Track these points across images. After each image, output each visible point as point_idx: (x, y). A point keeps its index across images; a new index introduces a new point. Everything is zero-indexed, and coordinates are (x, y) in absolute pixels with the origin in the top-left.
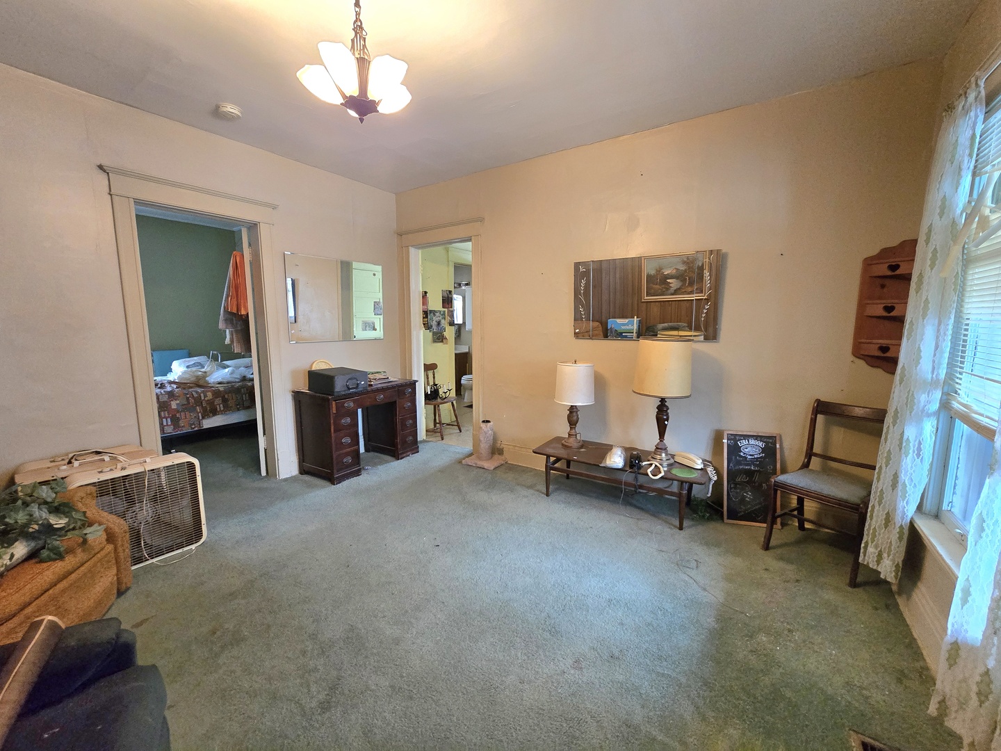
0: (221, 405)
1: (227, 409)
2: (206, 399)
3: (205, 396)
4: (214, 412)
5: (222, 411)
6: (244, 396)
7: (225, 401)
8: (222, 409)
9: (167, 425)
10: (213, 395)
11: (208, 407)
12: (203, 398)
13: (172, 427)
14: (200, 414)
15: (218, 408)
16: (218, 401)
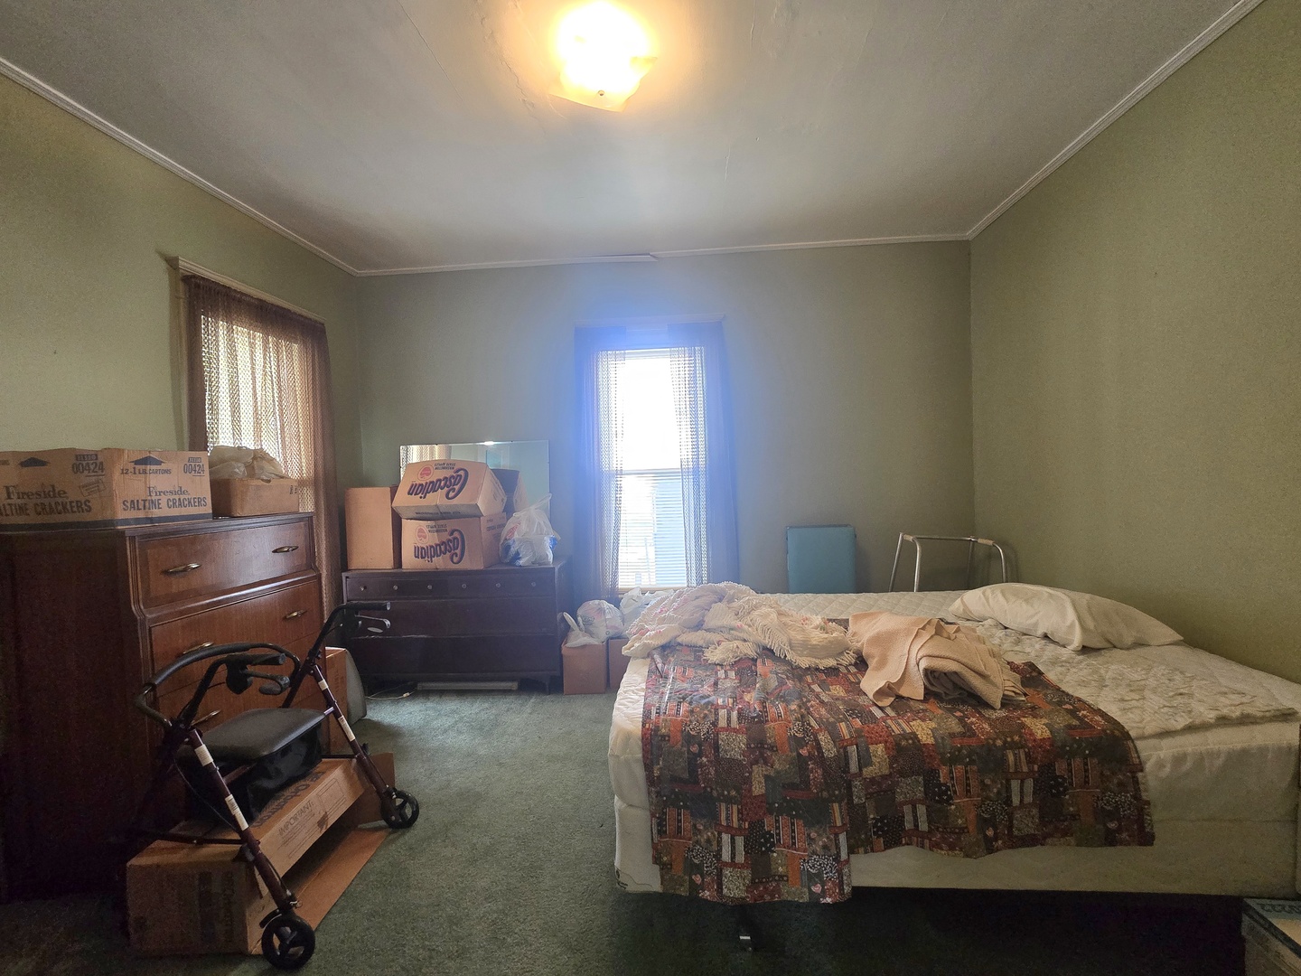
0: (922, 810)
1: (943, 835)
2: (867, 772)
3: (865, 760)
4: (891, 833)
5: (923, 836)
6: (1015, 785)
7: (937, 796)
8: (924, 827)
9: (733, 864)
10: (893, 760)
11: (870, 806)
12: (854, 767)
13: (747, 873)
14: (842, 838)
15: (908, 818)
16: (910, 788)
